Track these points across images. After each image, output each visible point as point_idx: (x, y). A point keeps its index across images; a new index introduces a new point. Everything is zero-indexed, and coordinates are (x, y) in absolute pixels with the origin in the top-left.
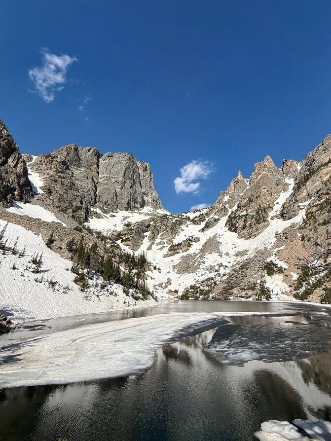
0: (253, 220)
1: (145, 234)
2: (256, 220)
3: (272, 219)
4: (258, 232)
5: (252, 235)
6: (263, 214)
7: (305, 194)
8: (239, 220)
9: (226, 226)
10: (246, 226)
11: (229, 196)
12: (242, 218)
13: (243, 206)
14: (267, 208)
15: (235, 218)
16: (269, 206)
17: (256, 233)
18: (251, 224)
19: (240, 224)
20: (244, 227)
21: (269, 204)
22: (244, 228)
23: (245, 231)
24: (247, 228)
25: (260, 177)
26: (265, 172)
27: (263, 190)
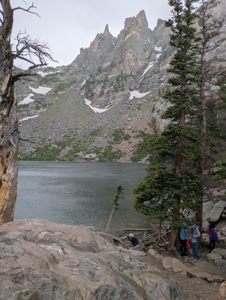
0: (112, 87)
2: (115, 88)
4: (114, 101)
5: (109, 103)
6: (123, 82)
8: (97, 86)
10: (103, 93)
12: (100, 84)
13: (104, 70)
14: (129, 76)
15: (93, 83)
16: (131, 74)
17: (112, 102)
18: (108, 91)
19: (98, 90)
20: (102, 94)
21: (131, 72)
22: (100, 96)
23: (102, 99)
24: (104, 95)
25: (128, 37)
26: (134, 32)
27: (129, 54)
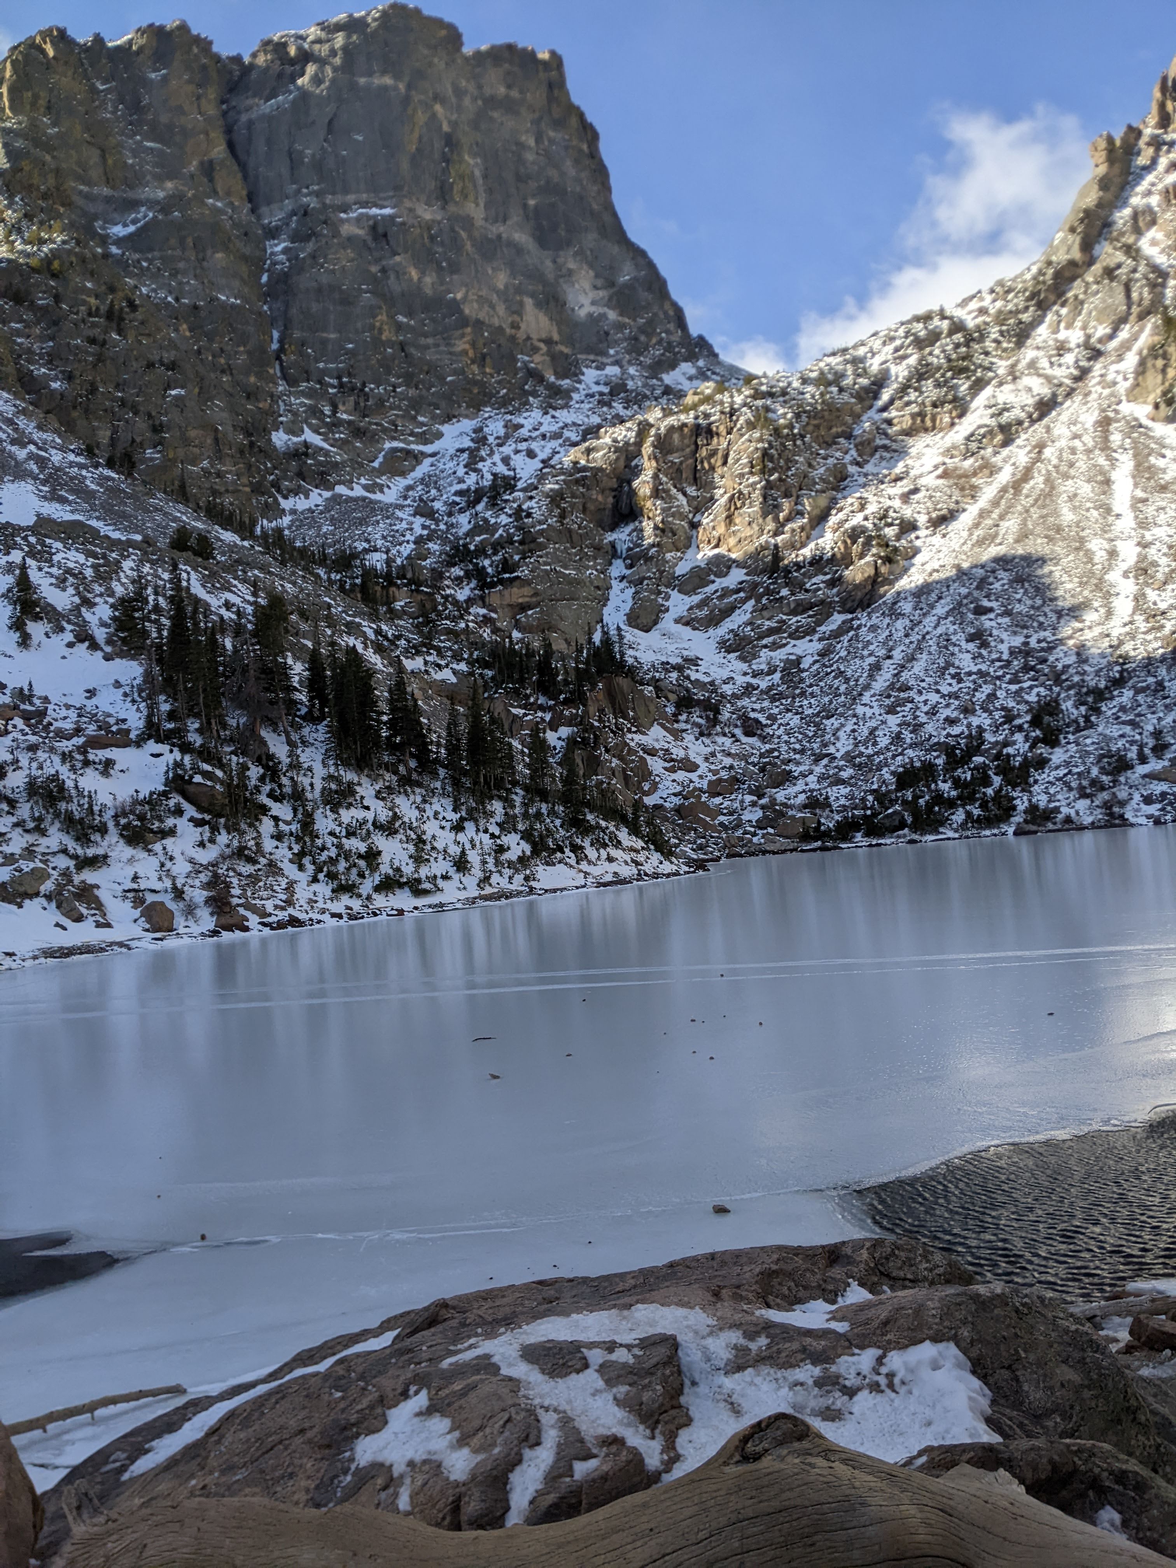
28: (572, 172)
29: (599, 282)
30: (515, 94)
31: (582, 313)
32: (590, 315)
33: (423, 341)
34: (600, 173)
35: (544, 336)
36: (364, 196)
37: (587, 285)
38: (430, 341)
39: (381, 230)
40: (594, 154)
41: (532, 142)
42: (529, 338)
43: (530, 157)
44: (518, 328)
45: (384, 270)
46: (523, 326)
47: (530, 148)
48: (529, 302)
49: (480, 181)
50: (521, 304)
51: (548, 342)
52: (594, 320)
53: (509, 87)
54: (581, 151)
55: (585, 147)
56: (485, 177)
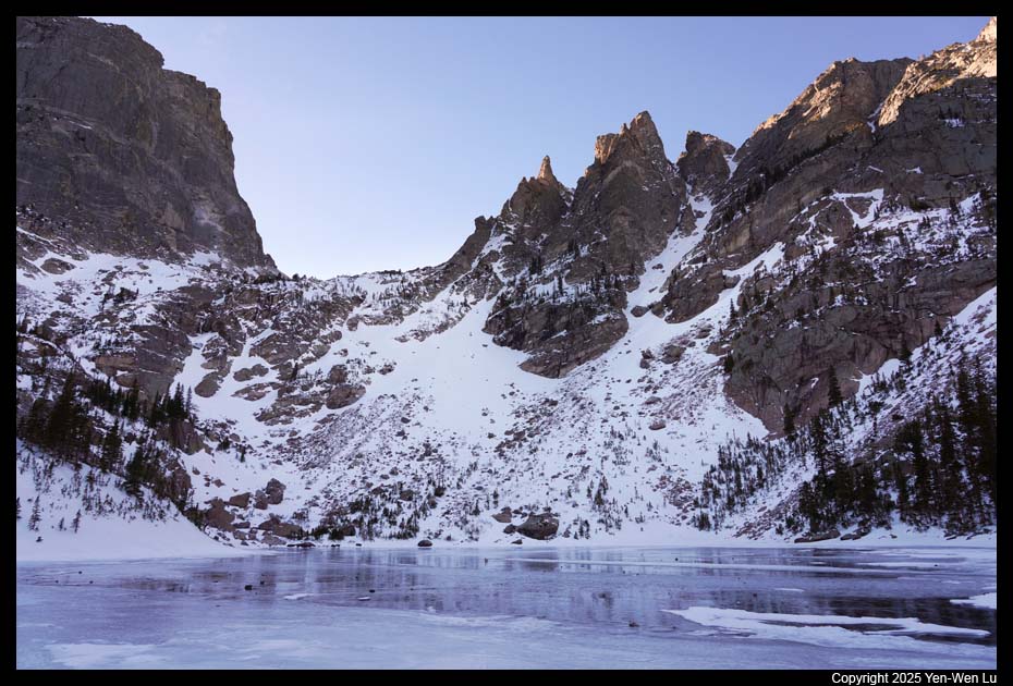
1: (193, 340)
2: (587, 311)
3: (638, 312)
4: (589, 350)
5: (571, 357)
6: (612, 293)
7: (743, 240)
8: (531, 309)
9: (488, 328)
11: (504, 236)
12: (542, 303)
16: (631, 273)
17: (581, 353)
21: (632, 267)
25: (610, 177)
26: (628, 164)
27: (620, 219)
28: (213, 151)
29: (216, 210)
30: (188, 100)
31: (202, 222)
32: (207, 224)
33: (93, 204)
34: (230, 158)
35: (175, 226)
36: (75, 115)
37: (209, 210)
38: (99, 206)
39: (81, 136)
40: (228, 147)
41: (193, 127)
42: (165, 225)
43: (189, 134)
44: (160, 217)
45: (77, 158)
46: (163, 217)
47: (190, 130)
48: (170, 206)
49: (156, 135)
50: (165, 205)
51: (178, 230)
52: (209, 228)
53: (185, 96)
54: (221, 143)
55: (224, 142)
56: (160, 133)
